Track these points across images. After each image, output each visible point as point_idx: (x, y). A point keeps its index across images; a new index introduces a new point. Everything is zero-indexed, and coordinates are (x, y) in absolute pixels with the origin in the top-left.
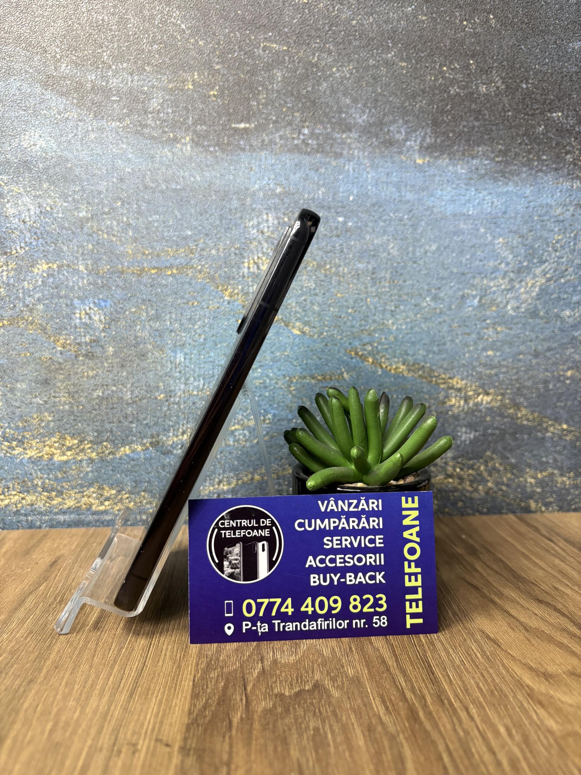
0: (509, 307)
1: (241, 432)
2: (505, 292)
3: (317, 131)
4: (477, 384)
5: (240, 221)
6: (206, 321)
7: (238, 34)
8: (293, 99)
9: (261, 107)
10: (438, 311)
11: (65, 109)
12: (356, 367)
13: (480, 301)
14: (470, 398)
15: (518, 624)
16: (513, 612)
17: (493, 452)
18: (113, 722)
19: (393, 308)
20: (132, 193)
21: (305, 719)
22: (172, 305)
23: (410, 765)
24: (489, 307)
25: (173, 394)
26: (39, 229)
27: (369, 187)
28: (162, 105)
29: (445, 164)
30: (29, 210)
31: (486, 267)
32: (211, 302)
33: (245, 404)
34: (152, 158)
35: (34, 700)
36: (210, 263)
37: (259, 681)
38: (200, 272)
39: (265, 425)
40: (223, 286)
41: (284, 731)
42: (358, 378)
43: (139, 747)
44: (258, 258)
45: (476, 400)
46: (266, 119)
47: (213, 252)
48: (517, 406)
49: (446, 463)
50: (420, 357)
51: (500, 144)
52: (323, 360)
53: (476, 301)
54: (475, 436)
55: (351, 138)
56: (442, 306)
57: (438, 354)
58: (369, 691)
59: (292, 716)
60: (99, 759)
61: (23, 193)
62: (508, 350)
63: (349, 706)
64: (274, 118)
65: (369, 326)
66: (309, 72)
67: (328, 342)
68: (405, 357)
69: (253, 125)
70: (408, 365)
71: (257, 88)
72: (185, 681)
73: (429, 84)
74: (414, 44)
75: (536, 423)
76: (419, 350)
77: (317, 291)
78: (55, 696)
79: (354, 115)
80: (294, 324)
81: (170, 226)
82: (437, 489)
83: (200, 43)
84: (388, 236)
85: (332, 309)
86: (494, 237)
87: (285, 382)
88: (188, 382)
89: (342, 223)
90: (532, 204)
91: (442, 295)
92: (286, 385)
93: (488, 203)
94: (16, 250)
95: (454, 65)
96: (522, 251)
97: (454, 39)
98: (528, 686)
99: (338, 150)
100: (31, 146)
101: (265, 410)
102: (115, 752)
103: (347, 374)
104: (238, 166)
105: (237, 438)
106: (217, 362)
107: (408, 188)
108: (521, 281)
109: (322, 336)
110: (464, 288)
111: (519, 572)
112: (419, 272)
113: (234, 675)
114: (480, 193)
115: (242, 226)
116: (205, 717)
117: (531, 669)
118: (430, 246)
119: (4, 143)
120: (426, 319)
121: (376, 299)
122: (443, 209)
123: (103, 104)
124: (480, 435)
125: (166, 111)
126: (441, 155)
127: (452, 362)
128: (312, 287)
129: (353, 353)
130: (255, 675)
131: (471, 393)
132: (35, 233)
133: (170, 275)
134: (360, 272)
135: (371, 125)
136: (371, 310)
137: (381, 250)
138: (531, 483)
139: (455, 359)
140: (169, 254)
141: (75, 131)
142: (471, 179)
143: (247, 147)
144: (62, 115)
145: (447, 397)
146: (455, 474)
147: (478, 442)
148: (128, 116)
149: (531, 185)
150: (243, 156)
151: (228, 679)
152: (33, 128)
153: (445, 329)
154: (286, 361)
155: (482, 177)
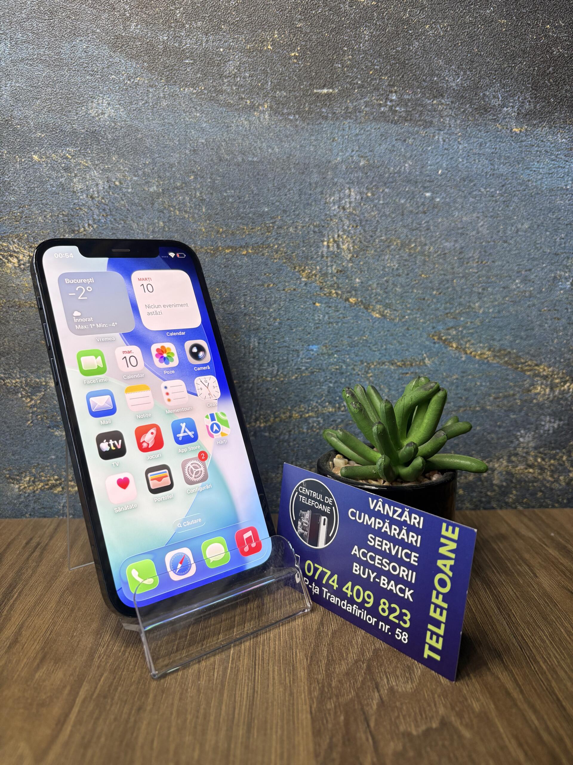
1: (315, 419)
3: (406, 97)
4: (564, 371)
5: (320, 196)
6: (282, 303)
8: (381, 60)
9: (345, 69)
10: (527, 294)
11: (135, 74)
12: (438, 352)
14: (556, 385)
19: (480, 290)
20: (206, 166)
22: (246, 288)
25: (247, 379)
26: (107, 205)
27: (461, 160)
28: (238, 68)
29: (544, 133)
30: (97, 185)
32: (287, 284)
33: (320, 390)
34: (228, 127)
35: (147, 733)
36: (287, 242)
37: (380, 715)
38: (277, 251)
39: (341, 413)
40: (300, 266)
42: (440, 365)
44: (339, 236)
45: (562, 388)
46: (350, 83)
47: (291, 230)
49: (527, 453)
50: (506, 342)
52: (403, 345)
54: (559, 425)
55: (442, 104)
56: (532, 289)
57: (525, 339)
58: (502, 730)
59: (426, 761)
61: (91, 167)
63: (484, 750)
64: (359, 82)
65: (454, 309)
66: (400, 29)
67: (409, 326)
68: (491, 342)
69: (336, 91)
70: (493, 351)
71: (341, 49)
72: (302, 713)
73: (530, 43)
76: (506, 335)
77: (401, 271)
79: (447, 78)
80: (374, 306)
81: (246, 202)
82: (516, 478)
85: (415, 291)
87: (362, 369)
88: (261, 368)
89: (429, 197)
91: (532, 277)
92: (363, 371)
94: (84, 228)
95: (558, 22)
99: (428, 119)
100: (98, 115)
101: (340, 397)
103: (429, 360)
104: (319, 136)
105: (311, 425)
106: (291, 347)
107: (502, 161)
109: (403, 320)
110: (556, 270)
112: (509, 251)
113: (352, 706)
115: (322, 203)
118: (522, 224)
119: (70, 112)
120: (514, 302)
121: (463, 280)
122: (539, 182)
123: (176, 67)
124: (564, 424)
125: (243, 74)
126: (540, 122)
127: (540, 349)
128: (395, 268)
129: (436, 338)
130: (375, 707)
131: (557, 381)
132: (104, 210)
133: (245, 255)
134: (446, 251)
135: (465, 89)
136: (457, 292)
137: (470, 228)
139: (543, 344)
140: (244, 233)
141: (146, 98)
143: (330, 115)
144: (132, 80)
145: (533, 385)
146: (536, 464)
147: (562, 431)
148: (202, 81)
150: (325, 124)
151: (347, 711)
152: (101, 95)
153: (534, 313)
154: (364, 346)
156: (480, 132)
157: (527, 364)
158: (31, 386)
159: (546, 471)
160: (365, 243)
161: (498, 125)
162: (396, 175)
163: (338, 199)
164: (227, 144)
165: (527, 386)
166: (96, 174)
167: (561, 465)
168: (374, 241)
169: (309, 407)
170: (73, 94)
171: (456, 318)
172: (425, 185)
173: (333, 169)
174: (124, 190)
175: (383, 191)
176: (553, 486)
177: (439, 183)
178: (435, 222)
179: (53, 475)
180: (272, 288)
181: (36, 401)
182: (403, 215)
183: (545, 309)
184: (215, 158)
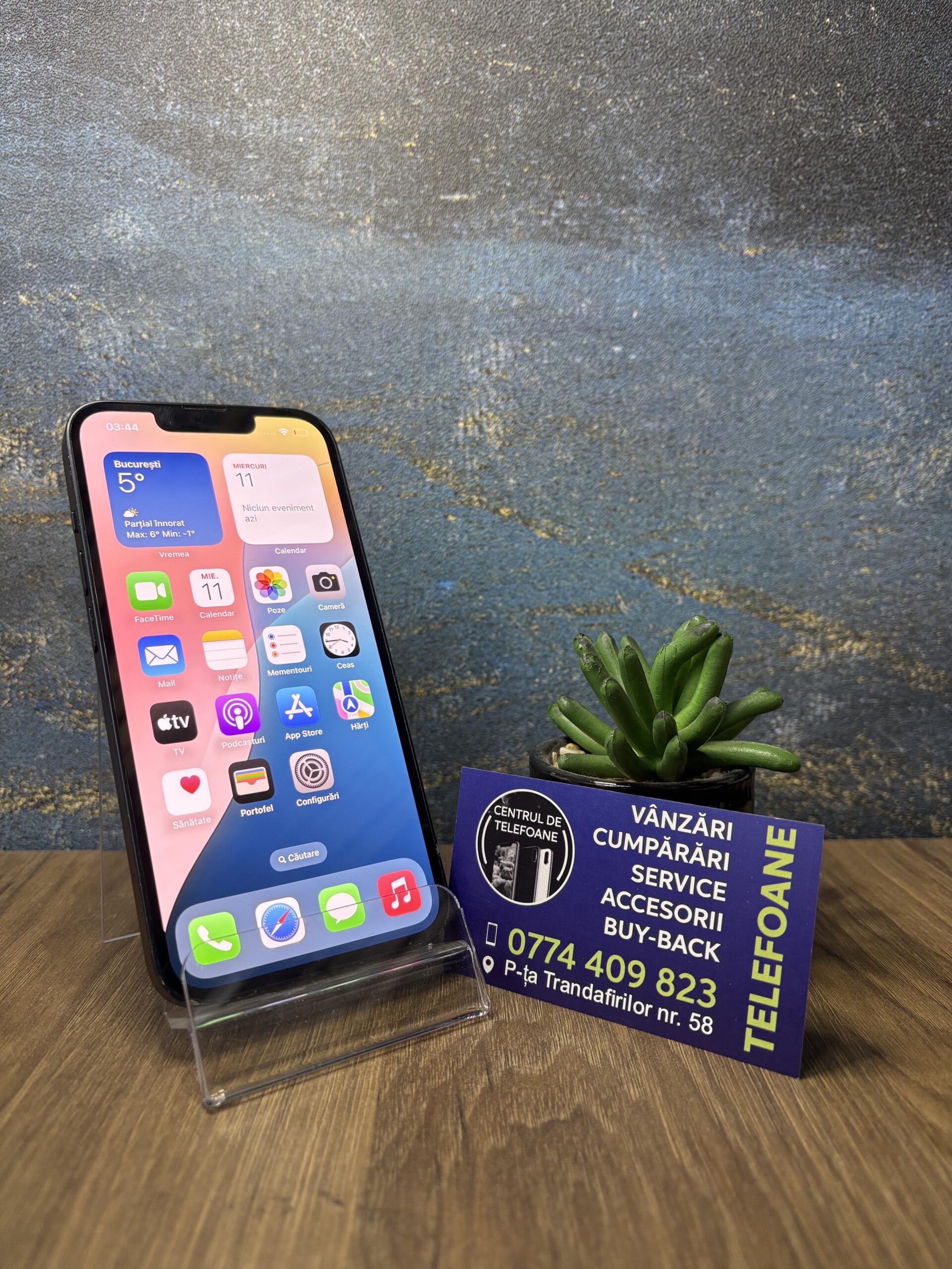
0: (898, 494)
1: (451, 697)
2: (891, 470)
3: (580, 205)
4: (842, 622)
5: (451, 354)
6: (396, 517)
7: (451, 48)
8: (541, 152)
9: (487, 166)
10: (778, 500)
11: (172, 175)
12: (640, 592)
13: (848, 485)
14: (831, 644)
15: (913, 1021)
16: (904, 1001)
17: (868, 736)
18: (250, 1162)
19: (703, 495)
20: (278, 310)
21: (560, 1167)
23: (735, 1248)
24: (862, 495)
26: (129, 369)
27: (665, 297)
28: (326, 166)
29: (793, 257)
30: (115, 338)
31: (859, 427)
32: (403, 487)
33: (457, 652)
34: (311, 251)
35: (124, 1123)
36: (402, 423)
37: (483, 1103)
38: (387, 436)
39: (490, 687)
40: (423, 459)
41: (526, 1186)
42: (643, 611)
43: (293, 1203)
44: (481, 413)
45: (840, 649)
46: (495, 186)
47: (409, 404)
48: (910, 658)
50: (747, 576)
51: (886, 221)
52: (584, 582)
53: (841, 484)
54: (837, 708)
55: (635, 215)
56: (784, 492)
57: (778, 572)
58: (665, 1125)
59: (538, 1161)
60: (230, 1221)
61: (106, 312)
62: (894, 566)
63: (631, 1149)
64: (508, 184)
65: (663, 525)
66: (568, 106)
67: (594, 551)
68: (723, 576)
69: (474, 197)
70: (728, 590)
71: (481, 135)
72: (365, 1100)
73: (767, 122)
74: (742, 57)
75: (941, 688)
76: (746, 565)
77: (578, 467)
78: (158, 1117)
79: (640, 177)
80: (539, 521)
81: (339, 363)
82: (773, 794)
83: (389, 63)
84: (696, 376)
85: (601, 497)
86: (874, 377)
87: (522, 617)
89: (619, 354)
90: (939, 320)
91: (785, 473)
92: (524, 621)
93: (864, 320)
95: (809, 91)
96: (922, 400)
97: (809, 47)
98: (931, 1125)
99: (614, 236)
100: (118, 236)
101: (488, 662)
102: (254, 1211)
103: (626, 604)
104: (449, 263)
105: (444, 707)
106: (412, 583)
107: (730, 298)
108: (919, 450)
109: (584, 542)
110: (822, 463)
111: (913, 934)
112: (747, 435)
113: (443, 1092)
114: (851, 303)
115: (456, 362)
116: (397, 1158)
117: (936, 1097)
118: (766, 393)
119: (75, 231)
120: (758, 513)
121: (675, 480)
122: (788, 330)
123: (233, 166)
124: (846, 707)
125: (332, 175)
126: (786, 240)
127: (801, 586)
128: (569, 462)
129: (635, 570)
130: (478, 1092)
131: (832, 637)
132: (125, 376)
134: (648, 436)
135: (669, 193)
136: (666, 498)
137: (684, 399)
138: (932, 787)
139: (807, 580)
140: (337, 409)
141: (188, 211)
142: (835, 280)
143: (465, 233)
144: (168, 185)
145: (794, 643)
146: (804, 770)
147: (843, 718)
148: (273, 185)
149: (938, 291)
150: (457, 246)
151: (434, 1098)
152: (122, 207)
153: (790, 530)
154: (524, 582)
155: (855, 276)
156: (694, 254)
157: (782, 610)
158: (10, 645)
159: (820, 781)
160: (522, 425)
161: (721, 245)
162: (567, 320)
163: (479, 357)
164: (310, 277)
165: (783, 645)
166: (113, 323)
167: (843, 772)
168: (536, 420)
169: (440, 677)
170: (80, 205)
171: (666, 539)
172: (613, 335)
173: (471, 313)
174: (155, 346)
175: (548, 344)
176: (832, 807)
177: (634, 332)
178: (628, 392)
179: (42, 785)
180: (381, 493)
181: (17, 670)
182: (579, 381)
183: (808, 523)
184: (291, 297)
